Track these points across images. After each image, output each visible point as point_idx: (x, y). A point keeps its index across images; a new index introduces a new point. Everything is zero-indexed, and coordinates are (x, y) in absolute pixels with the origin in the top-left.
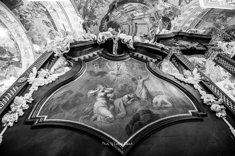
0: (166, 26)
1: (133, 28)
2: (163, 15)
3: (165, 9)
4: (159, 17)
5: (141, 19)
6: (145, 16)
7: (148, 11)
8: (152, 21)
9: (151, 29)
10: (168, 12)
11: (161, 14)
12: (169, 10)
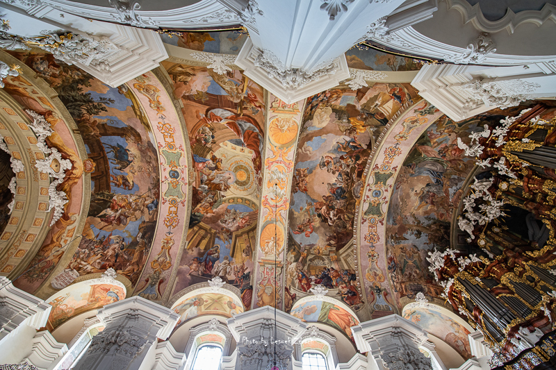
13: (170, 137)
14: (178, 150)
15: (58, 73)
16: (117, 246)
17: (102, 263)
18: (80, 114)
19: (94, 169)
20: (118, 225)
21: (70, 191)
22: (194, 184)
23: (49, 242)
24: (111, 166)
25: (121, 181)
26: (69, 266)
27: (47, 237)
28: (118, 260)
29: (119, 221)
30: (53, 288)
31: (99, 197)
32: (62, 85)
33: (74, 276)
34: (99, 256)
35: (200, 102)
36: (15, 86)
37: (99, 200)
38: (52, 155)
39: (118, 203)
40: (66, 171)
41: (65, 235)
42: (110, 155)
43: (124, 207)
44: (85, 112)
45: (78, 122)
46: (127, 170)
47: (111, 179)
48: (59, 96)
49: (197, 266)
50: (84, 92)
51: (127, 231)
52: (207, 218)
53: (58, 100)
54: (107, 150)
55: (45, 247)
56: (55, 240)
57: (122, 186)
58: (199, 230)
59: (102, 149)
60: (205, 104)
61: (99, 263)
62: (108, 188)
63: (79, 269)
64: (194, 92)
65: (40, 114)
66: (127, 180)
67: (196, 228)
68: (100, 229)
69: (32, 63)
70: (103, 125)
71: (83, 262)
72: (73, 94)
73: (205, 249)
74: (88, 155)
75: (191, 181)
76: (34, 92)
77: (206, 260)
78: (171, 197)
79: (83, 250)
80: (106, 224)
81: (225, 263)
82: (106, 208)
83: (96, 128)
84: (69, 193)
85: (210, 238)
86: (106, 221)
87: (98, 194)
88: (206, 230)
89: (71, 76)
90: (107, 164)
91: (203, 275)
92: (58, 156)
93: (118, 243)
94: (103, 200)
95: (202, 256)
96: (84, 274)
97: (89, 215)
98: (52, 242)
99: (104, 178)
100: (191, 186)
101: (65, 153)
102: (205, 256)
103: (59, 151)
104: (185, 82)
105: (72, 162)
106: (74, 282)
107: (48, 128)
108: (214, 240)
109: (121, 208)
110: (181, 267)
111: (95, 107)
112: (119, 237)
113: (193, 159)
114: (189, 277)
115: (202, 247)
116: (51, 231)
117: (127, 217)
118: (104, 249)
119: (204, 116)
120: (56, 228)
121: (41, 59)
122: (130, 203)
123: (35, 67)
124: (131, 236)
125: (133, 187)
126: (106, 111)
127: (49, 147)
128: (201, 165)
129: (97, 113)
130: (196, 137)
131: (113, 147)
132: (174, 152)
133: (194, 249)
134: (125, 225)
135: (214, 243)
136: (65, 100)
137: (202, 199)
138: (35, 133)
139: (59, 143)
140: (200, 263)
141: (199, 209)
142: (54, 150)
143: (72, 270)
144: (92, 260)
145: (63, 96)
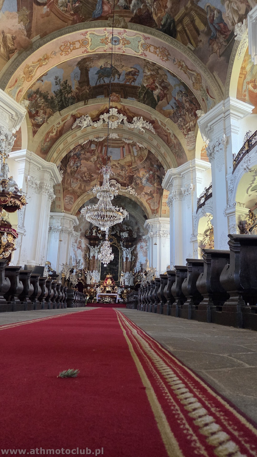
0: (125, 181)
1: (118, 143)
2: (135, 176)
3: (141, 178)
4: (133, 171)
5: (130, 152)
6: (133, 157)
7: (139, 161)
8: (128, 164)
9: (119, 164)
10: (138, 182)
11: (135, 174)
12: (140, 183)
13: (74, 43)
14: (87, 37)
15: (42, 111)
16: (184, 98)
17: (193, 113)
18: (72, 98)
19: (117, 95)
20: (168, 90)
21: (134, 113)
22: (127, 19)
23: (166, 138)
24: (116, 81)
25: (131, 76)
26: (184, 134)
27: (162, 138)
28: (194, 103)
29: (165, 88)
30: (192, 150)
31: (142, 97)
32: (51, 108)
33: (193, 135)
34: (187, 113)
35: (31, 15)
36: (57, 131)
37: (144, 97)
38: (105, 119)
39: (150, 84)
40: (119, 112)
41: (164, 127)
42: (107, 80)
43: (154, 81)
44: (70, 95)
45: (79, 100)
46: (120, 70)
47: (128, 83)
48: (59, 111)
49: (217, 43)
50: (54, 95)
51: (175, 86)
52: (171, 8)
53: (63, 112)
54: (102, 82)
55: (168, 141)
56: (166, 134)
57: (135, 77)
58: (182, 24)
59: (101, 86)
60: (31, 8)
61: (192, 115)
62: (135, 88)
63: (190, 130)
64: (21, 26)
65: (75, 120)
66: (130, 72)
67: (179, 28)
68: (168, 104)
69: (38, 125)
70: (79, 83)
71: (187, 125)
72: (56, 102)
73: (206, 24)
74: (105, 97)
75: (122, 24)
76: (59, 123)
77: (216, 29)
78: (140, 47)
79: (179, 121)
80: (165, 98)
81: (228, 6)
82: (153, 94)
83: (83, 88)
84: (136, 115)
85: (196, 11)
86: (163, 97)
87: (139, 97)
88: (185, 15)
89: (42, 103)
90: (115, 84)
91: (228, 41)
92: (105, 116)
93: (182, 96)
94: (145, 94)
95: (211, 31)
96: (193, 128)
97: (154, 108)
98: (166, 136)
99: (127, 88)
100: (129, 24)
101: (105, 110)
102: (212, 29)
103: (102, 113)
104: (14, 39)
105: (112, 107)
106: (196, 137)
107: (85, 118)
108: (199, 7)
109: (154, 83)
110: (207, 64)
111: (65, 88)
112: (178, 93)
113: (98, 19)
114: (222, 58)
115: (202, 27)
116: (159, 134)
117: (163, 81)
118: (184, 108)
119: (45, 7)
120: (158, 130)
121: (34, 120)
122: (151, 75)
123: (41, 123)
124: (179, 85)
125: (136, 69)
126: (67, 81)
127: (100, 119)
128: (106, 8)
129: (70, 87)
130: (72, 15)
131: (99, 78)
132: (90, 40)
133: (200, 38)
134: (169, 85)
135: (202, 10)
136: (62, 107)
137: (148, 11)
138: (88, 126)
139: (97, 113)
140: (216, 38)
141: (159, 18)
142: (102, 117)
143: (188, 134)
144: (188, 119)
145: (59, 108)
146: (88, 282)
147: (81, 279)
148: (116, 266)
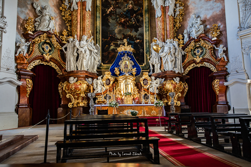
146: (71, 65)
147: (52, 59)
148: (136, 31)
